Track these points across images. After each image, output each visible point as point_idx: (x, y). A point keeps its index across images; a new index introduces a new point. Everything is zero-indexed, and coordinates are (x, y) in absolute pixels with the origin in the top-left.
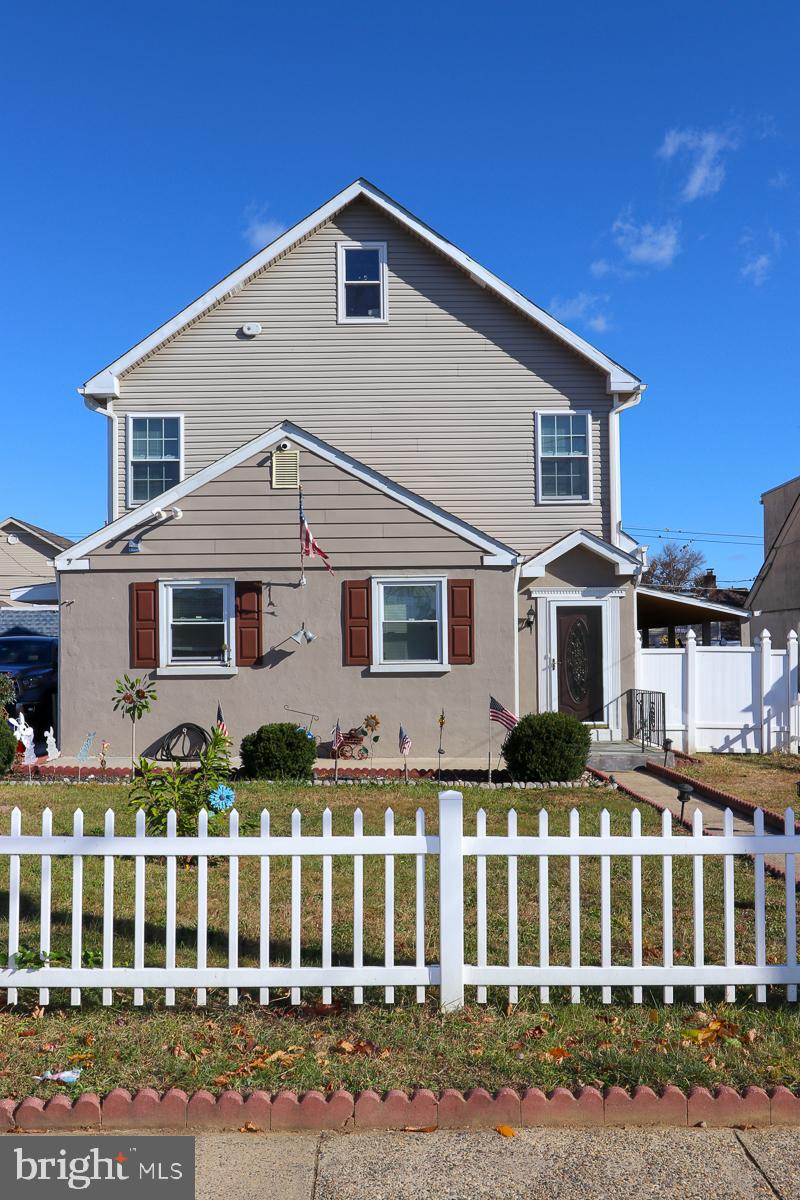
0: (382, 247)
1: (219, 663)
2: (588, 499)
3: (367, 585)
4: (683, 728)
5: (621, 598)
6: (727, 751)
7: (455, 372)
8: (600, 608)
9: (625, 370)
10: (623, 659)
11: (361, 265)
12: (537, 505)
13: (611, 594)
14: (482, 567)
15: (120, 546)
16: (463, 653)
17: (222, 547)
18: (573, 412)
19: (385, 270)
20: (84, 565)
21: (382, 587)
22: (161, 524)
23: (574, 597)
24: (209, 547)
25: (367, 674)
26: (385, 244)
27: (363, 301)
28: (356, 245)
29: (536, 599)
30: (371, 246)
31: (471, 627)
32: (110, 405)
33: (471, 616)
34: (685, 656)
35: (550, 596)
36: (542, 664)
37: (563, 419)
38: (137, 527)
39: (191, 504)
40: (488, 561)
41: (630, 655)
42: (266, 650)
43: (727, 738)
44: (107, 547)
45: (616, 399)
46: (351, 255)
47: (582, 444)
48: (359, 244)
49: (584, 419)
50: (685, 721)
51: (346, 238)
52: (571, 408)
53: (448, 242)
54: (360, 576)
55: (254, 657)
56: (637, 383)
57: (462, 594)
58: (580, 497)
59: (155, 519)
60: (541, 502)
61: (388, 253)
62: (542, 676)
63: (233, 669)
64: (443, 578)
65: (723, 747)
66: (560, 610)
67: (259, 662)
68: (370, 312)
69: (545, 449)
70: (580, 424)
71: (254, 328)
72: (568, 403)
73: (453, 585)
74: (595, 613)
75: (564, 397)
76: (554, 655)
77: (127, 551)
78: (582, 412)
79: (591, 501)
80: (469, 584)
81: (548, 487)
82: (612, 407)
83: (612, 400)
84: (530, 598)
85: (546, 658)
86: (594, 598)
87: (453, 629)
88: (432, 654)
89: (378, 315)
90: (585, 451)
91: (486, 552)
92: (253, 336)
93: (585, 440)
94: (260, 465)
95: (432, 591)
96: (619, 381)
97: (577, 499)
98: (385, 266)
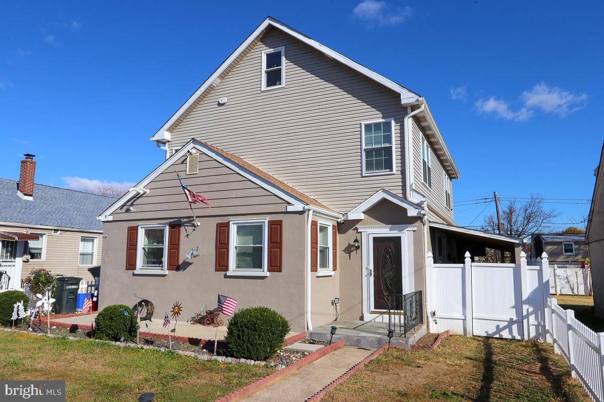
0: (282, 49)
1: (160, 268)
2: (392, 171)
3: (227, 225)
4: (463, 318)
5: (414, 231)
6: (497, 336)
7: (318, 107)
8: (400, 238)
9: (410, 90)
10: (415, 272)
11: (273, 60)
12: (362, 177)
13: (407, 229)
14: (287, 212)
15: (125, 208)
16: (276, 266)
17: (165, 207)
18: (383, 120)
19: (283, 59)
20: (111, 218)
21: (235, 226)
22: (140, 197)
23: (385, 231)
24: (159, 207)
25: (226, 276)
26: (284, 47)
27: (274, 78)
28: (271, 51)
29: (361, 232)
30: (278, 49)
31: (281, 248)
32: (167, 145)
33: (281, 243)
34: (464, 269)
35: (370, 231)
36: (365, 272)
37: (377, 125)
38: (132, 198)
39: (153, 185)
40: (290, 208)
41: (421, 268)
42: (181, 262)
43: (498, 326)
44: (121, 209)
45: (409, 109)
46: (268, 56)
47: (388, 139)
48: (272, 50)
49: (390, 123)
50: (464, 313)
51: (267, 48)
52: (383, 118)
53: (310, 38)
54: (224, 220)
55: (176, 266)
56: (418, 97)
57: (276, 228)
58: (389, 170)
59: (139, 194)
60: (364, 175)
61: (285, 51)
62: (365, 279)
63: (167, 272)
64: (266, 220)
65: (495, 333)
66: (375, 239)
67: (178, 268)
68: (278, 83)
69: (366, 144)
70: (387, 126)
71: (224, 100)
72: (381, 115)
73: (271, 223)
74: (397, 241)
75: (379, 112)
76: (372, 267)
77: (128, 211)
78: (388, 120)
79: (394, 171)
80: (280, 223)
81: (369, 167)
82: (406, 114)
83: (407, 110)
84: (358, 232)
85: (367, 269)
86: (397, 232)
87: (271, 250)
88: (259, 265)
89: (280, 84)
90: (390, 142)
91: (289, 203)
92: (224, 104)
93: (390, 136)
94: (182, 163)
95: (260, 228)
96: (407, 98)
97: (387, 172)
98: (284, 57)
